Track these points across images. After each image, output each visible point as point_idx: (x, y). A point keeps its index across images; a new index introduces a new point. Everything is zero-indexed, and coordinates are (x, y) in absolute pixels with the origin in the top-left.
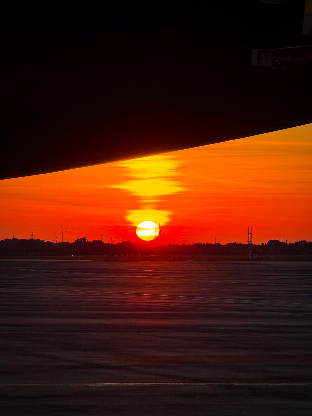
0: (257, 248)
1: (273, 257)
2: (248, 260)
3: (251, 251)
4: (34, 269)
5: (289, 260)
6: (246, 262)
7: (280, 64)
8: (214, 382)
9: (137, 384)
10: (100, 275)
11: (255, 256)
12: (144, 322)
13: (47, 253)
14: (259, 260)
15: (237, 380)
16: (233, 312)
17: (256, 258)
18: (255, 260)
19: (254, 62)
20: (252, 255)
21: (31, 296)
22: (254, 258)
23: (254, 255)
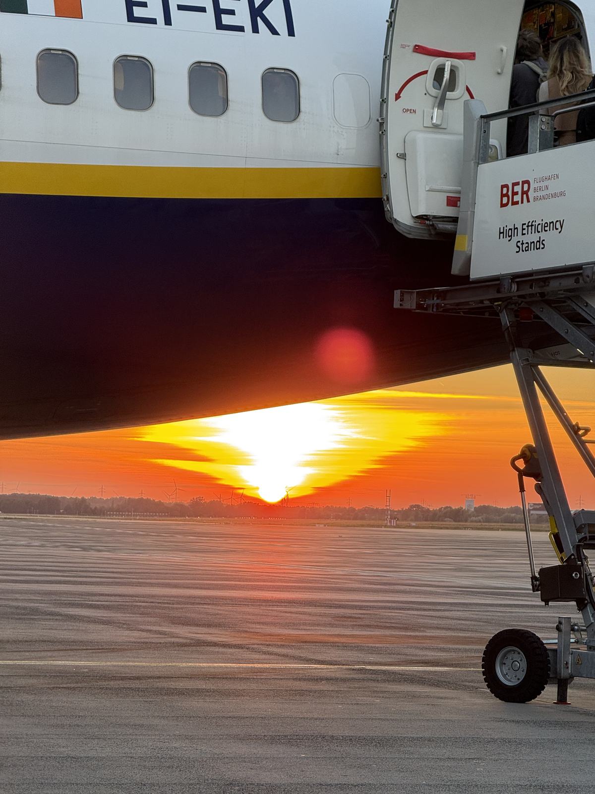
0: (396, 513)
1: (414, 524)
2: (386, 526)
3: (389, 517)
4: (142, 531)
5: (432, 528)
6: (383, 529)
7: (425, 306)
8: (343, 665)
9: (256, 665)
10: (217, 540)
11: (394, 523)
12: (266, 595)
13: (158, 514)
14: (398, 526)
15: (370, 663)
16: (367, 586)
17: (395, 524)
18: (395, 527)
19: (396, 305)
20: (390, 522)
21: (139, 562)
22: (392, 525)
23: (393, 521)
